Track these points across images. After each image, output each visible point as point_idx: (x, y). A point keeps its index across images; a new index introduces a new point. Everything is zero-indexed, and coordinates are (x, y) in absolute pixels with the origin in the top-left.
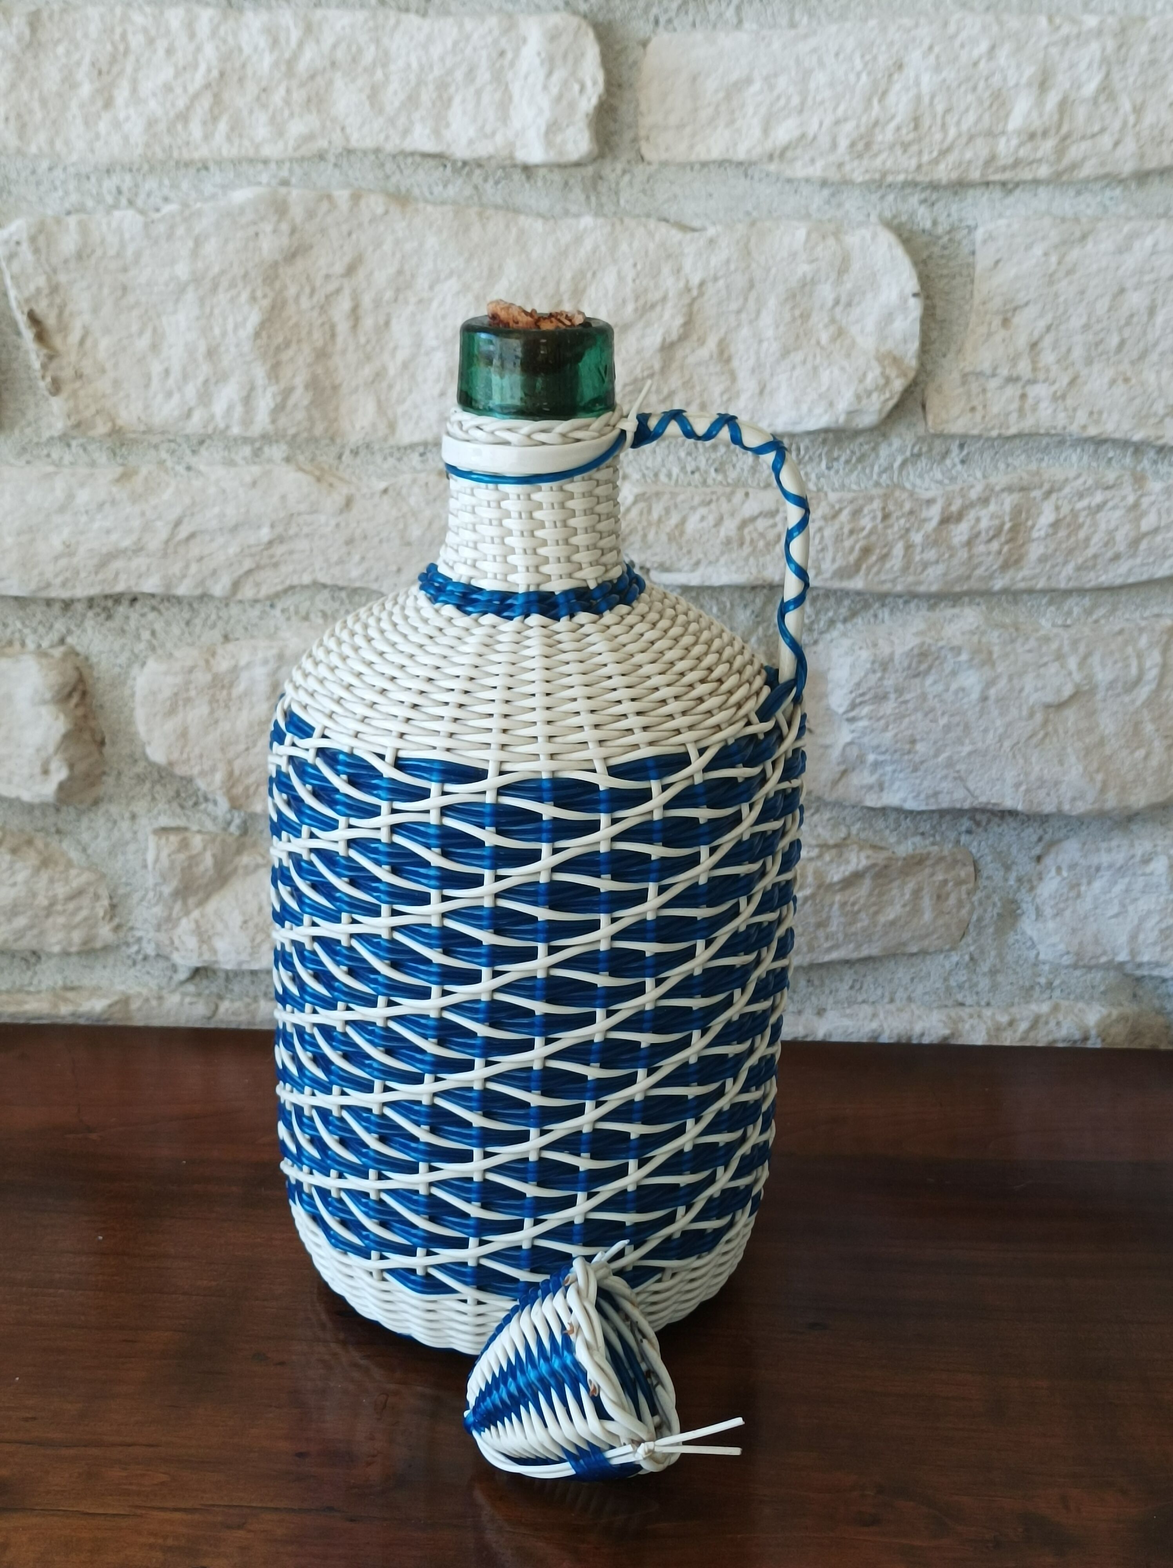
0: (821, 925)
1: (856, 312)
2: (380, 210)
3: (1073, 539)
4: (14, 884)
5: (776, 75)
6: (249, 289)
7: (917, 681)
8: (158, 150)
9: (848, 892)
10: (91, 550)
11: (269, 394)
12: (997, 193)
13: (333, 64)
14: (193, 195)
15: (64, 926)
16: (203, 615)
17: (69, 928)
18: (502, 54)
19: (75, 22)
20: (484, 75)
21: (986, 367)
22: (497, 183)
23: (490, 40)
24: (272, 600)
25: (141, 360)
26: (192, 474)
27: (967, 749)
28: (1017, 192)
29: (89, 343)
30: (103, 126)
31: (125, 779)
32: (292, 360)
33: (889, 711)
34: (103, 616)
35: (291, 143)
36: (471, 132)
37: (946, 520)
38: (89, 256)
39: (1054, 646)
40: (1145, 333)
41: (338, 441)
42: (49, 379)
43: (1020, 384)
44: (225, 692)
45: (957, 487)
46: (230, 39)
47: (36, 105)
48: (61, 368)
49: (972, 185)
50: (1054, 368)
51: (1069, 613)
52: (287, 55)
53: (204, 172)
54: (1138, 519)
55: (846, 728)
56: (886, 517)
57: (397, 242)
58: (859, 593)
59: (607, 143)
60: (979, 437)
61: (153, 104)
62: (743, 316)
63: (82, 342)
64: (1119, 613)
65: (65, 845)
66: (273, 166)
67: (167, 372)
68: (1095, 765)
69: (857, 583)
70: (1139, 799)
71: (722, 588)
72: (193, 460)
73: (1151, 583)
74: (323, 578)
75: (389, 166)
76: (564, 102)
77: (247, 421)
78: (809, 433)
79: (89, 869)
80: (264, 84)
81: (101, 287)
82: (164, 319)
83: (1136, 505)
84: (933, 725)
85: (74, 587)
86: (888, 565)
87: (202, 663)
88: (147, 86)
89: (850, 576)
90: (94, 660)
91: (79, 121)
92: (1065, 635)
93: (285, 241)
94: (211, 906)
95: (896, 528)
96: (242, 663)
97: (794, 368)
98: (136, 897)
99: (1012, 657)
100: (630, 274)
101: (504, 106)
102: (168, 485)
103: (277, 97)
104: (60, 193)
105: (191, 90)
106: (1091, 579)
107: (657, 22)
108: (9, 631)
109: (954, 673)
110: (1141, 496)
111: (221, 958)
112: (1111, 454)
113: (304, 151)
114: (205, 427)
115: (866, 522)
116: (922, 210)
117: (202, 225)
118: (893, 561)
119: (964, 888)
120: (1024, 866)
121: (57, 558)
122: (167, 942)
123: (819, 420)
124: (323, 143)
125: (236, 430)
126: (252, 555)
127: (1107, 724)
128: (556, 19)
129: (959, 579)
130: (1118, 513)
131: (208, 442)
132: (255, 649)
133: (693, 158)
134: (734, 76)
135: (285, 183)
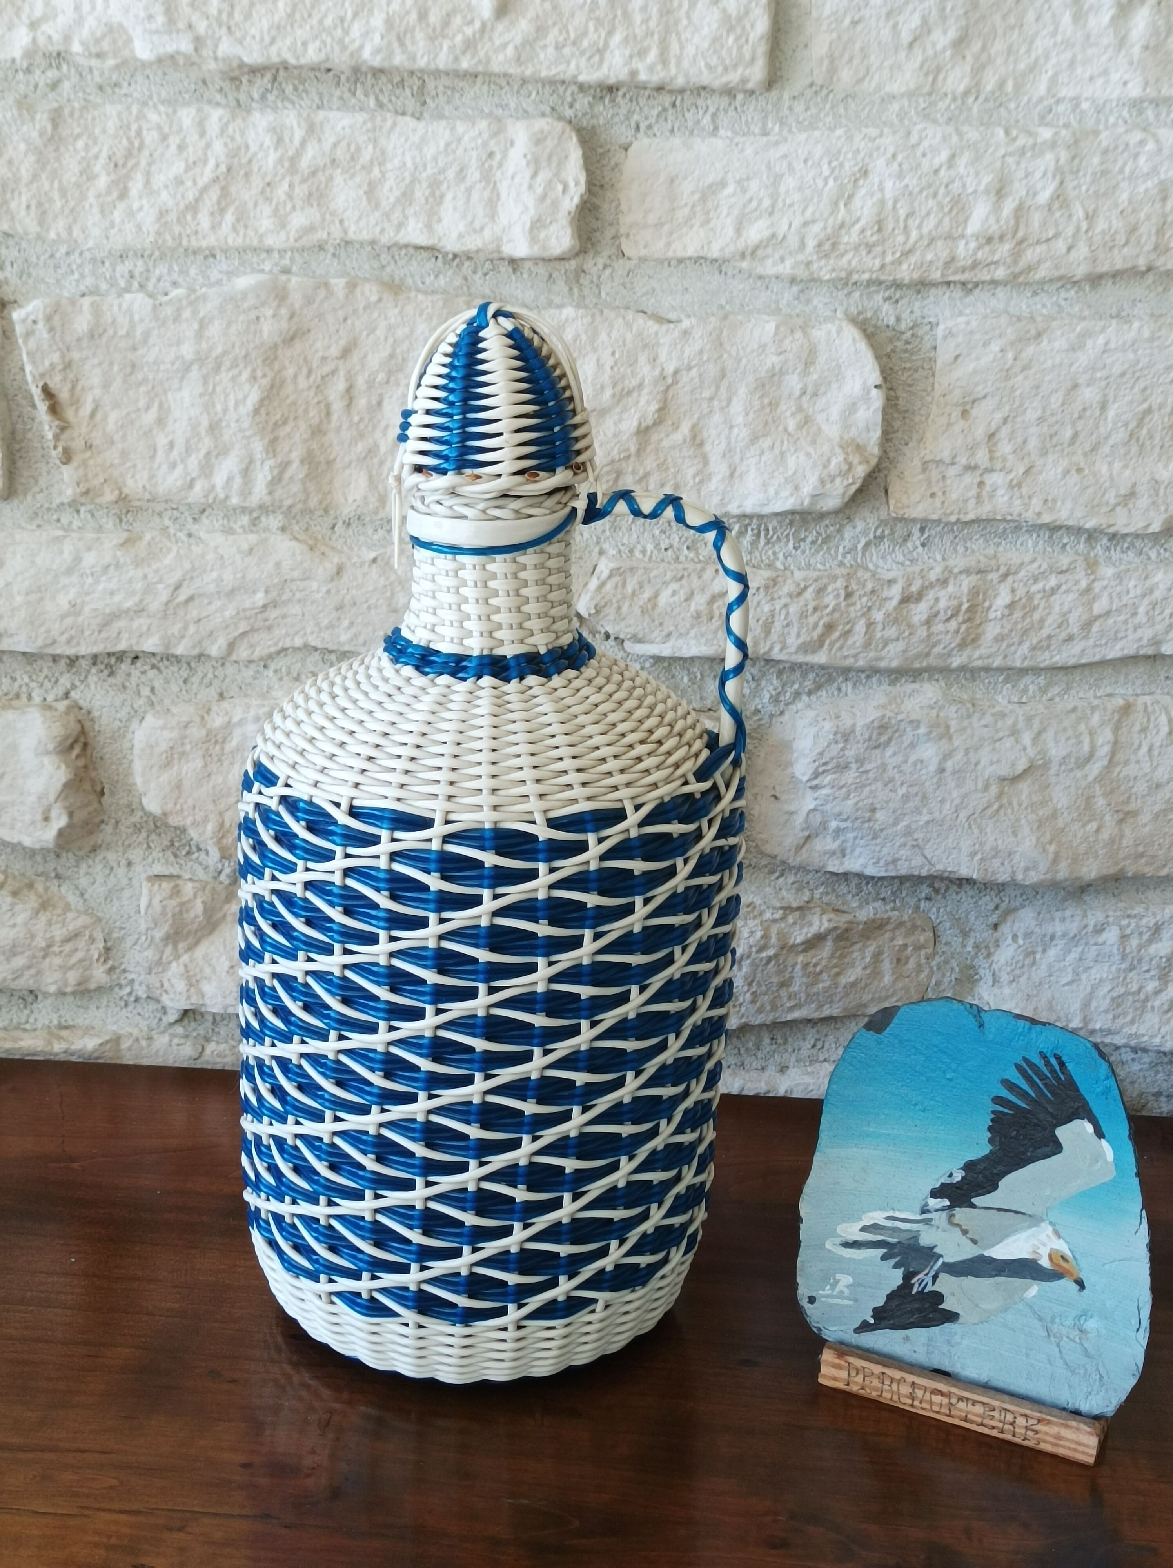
0: (783, 985)
1: (821, 402)
2: (374, 298)
3: (1028, 620)
4: (14, 925)
5: (748, 179)
6: (249, 369)
7: (878, 751)
8: (168, 237)
9: (811, 953)
10: (96, 610)
11: (266, 468)
12: (958, 293)
13: (333, 161)
14: (201, 280)
15: (60, 967)
16: (200, 674)
17: (65, 968)
18: (491, 155)
19: (94, 119)
20: (473, 174)
21: (946, 455)
22: (485, 275)
23: (479, 141)
24: (266, 661)
25: (148, 433)
26: (192, 540)
27: (925, 818)
28: (977, 291)
29: (99, 416)
30: (117, 215)
31: (122, 828)
32: (289, 436)
33: (850, 781)
34: (106, 672)
35: (293, 234)
36: (462, 227)
37: (906, 600)
38: (100, 336)
39: (1009, 722)
40: (1097, 427)
41: (332, 512)
42: (60, 449)
43: (978, 472)
44: (218, 747)
45: (917, 569)
46: (238, 137)
47: (56, 195)
48: (73, 439)
49: (934, 285)
50: (1011, 457)
51: (1025, 690)
52: (290, 153)
53: (211, 260)
54: (1090, 603)
55: (809, 795)
56: (848, 595)
57: (390, 328)
58: (823, 667)
59: (589, 239)
60: (939, 521)
61: (164, 196)
62: (716, 403)
63: (93, 415)
64: (1073, 692)
65: (63, 890)
66: (276, 255)
67: (171, 445)
68: (1048, 837)
69: (821, 658)
70: (1091, 870)
71: (692, 659)
72: (194, 528)
73: (1103, 663)
74: (314, 641)
75: (385, 258)
76: (548, 201)
77: (246, 492)
78: (776, 515)
79: (86, 913)
80: (268, 179)
81: (111, 364)
82: (169, 394)
83: (1088, 590)
84: (892, 795)
85: (78, 644)
86: (850, 642)
87: (197, 719)
88: (160, 180)
89: (814, 652)
90: (96, 714)
91: (95, 210)
92: (1020, 711)
93: (284, 325)
94: (200, 951)
95: (858, 606)
96: (235, 720)
97: (762, 453)
98: (129, 941)
99: (969, 731)
100: (609, 362)
101: (492, 204)
102: (169, 550)
103: (281, 191)
104: (76, 276)
105: (201, 183)
106: (1045, 659)
107: (638, 128)
108: (16, 685)
109: (913, 745)
110: (1094, 580)
111: (207, 1001)
112: (1065, 540)
113: (304, 242)
114: (206, 496)
115: (830, 600)
116: (886, 307)
117: (208, 308)
118: (856, 637)
119: (923, 952)
120: (980, 932)
121: (63, 617)
122: (158, 985)
123: (785, 503)
124: (321, 235)
125: (235, 501)
126: (248, 618)
127: (1061, 798)
128: (541, 124)
129: (918, 656)
130: (1071, 597)
131: (209, 510)
132: (248, 707)
133: (670, 254)
134: (710, 179)
135: (286, 271)
